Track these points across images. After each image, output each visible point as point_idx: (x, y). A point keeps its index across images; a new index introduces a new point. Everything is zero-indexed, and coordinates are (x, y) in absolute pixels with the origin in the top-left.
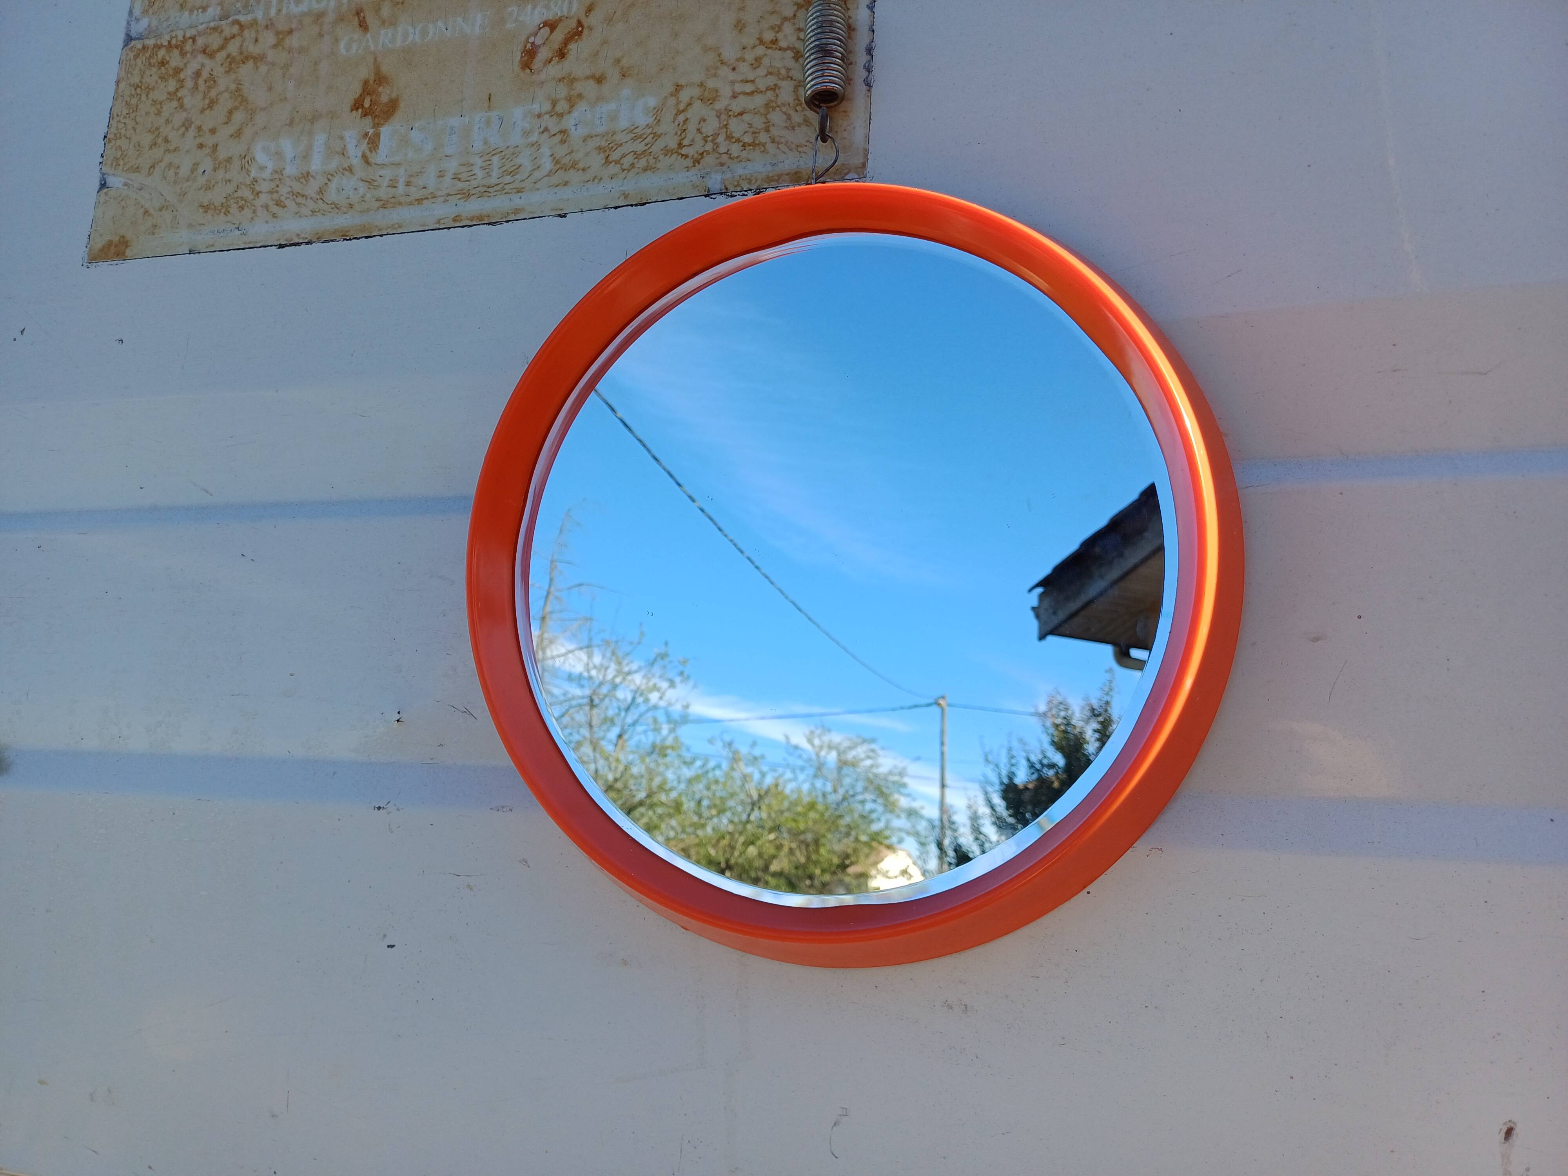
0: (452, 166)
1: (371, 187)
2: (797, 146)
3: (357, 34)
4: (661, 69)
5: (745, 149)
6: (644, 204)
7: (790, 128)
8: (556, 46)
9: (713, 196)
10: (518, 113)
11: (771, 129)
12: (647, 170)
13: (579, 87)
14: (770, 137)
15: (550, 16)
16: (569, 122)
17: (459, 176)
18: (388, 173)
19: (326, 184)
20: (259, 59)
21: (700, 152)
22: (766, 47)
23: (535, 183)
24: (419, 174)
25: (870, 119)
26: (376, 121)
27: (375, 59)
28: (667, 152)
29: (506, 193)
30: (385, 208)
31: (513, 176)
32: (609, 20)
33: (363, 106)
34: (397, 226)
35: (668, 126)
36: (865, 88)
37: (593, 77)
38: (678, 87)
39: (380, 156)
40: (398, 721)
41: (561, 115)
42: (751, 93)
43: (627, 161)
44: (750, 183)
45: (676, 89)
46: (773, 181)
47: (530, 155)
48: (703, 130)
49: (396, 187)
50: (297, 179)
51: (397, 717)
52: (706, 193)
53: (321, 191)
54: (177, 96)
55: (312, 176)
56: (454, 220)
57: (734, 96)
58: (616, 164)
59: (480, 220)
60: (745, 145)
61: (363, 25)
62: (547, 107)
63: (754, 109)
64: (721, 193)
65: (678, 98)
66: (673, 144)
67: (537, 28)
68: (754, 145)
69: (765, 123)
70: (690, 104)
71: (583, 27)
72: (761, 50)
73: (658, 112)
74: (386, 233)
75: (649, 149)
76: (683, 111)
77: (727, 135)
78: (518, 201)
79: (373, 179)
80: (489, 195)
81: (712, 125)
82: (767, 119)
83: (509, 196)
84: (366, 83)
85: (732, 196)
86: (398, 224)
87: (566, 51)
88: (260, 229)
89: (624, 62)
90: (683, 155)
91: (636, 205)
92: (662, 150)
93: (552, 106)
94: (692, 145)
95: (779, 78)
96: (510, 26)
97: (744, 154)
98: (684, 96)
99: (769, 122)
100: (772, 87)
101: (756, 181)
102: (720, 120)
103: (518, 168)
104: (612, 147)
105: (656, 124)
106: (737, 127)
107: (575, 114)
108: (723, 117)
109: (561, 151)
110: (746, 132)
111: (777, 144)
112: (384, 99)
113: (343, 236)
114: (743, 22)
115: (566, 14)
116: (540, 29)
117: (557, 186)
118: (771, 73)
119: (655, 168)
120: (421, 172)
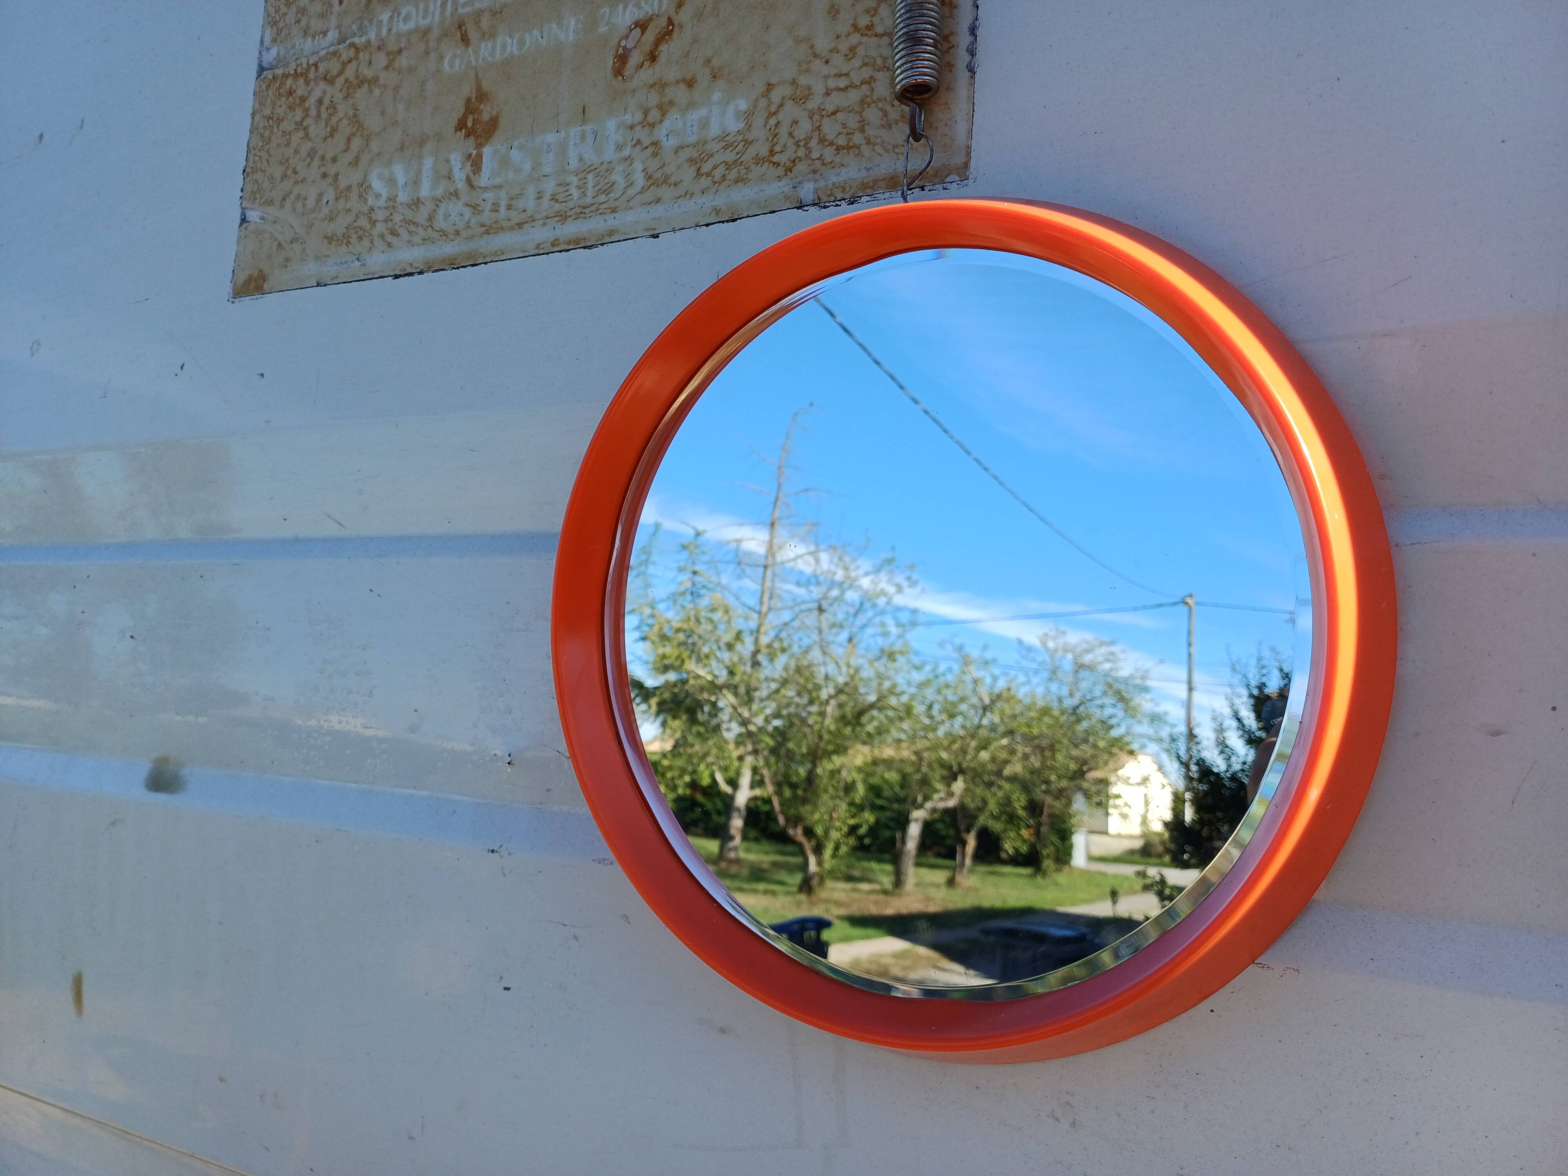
0: (549, 186)
1: (475, 211)
2: (894, 146)
3: (460, 50)
4: (753, 67)
5: (838, 153)
6: (736, 220)
7: (886, 127)
8: (648, 48)
9: (805, 208)
10: (611, 125)
11: (867, 128)
12: (739, 182)
13: (670, 93)
14: (865, 138)
15: (640, 15)
16: (661, 132)
17: (557, 197)
19: (435, 210)
20: (373, 82)
21: (793, 158)
22: (861, 34)
23: (628, 201)
24: (520, 195)
25: (974, 111)
26: (479, 141)
27: (477, 75)
28: (758, 160)
29: (600, 214)
30: (489, 234)
31: (607, 194)
32: (699, 16)
33: (466, 127)
34: (499, 253)
35: (758, 132)
36: (968, 74)
37: (684, 81)
38: (770, 86)
39: (484, 179)
40: (509, 763)
41: (652, 125)
42: (845, 89)
43: (718, 173)
44: (844, 191)
45: (768, 89)
46: (869, 187)
47: (624, 171)
48: (796, 134)
49: (498, 211)
50: (409, 206)
51: (509, 759)
52: (798, 205)
53: (430, 219)
54: (303, 125)
55: (422, 203)
56: (553, 245)
57: (827, 94)
58: (707, 176)
59: (578, 244)
60: (839, 148)
61: (465, 40)
62: (639, 117)
63: (848, 107)
64: (814, 205)
65: (769, 99)
66: (764, 151)
67: (628, 31)
68: (848, 148)
69: (860, 122)
70: (782, 105)
71: (673, 26)
72: (855, 38)
73: (749, 115)
74: (489, 261)
75: (740, 158)
76: (775, 113)
77: (820, 138)
78: (612, 221)
79: (477, 203)
80: (585, 216)
81: (804, 128)
82: (861, 117)
83: (605, 217)
84: (468, 101)
85: (825, 207)
86: (500, 250)
87: (657, 53)
88: (377, 260)
89: (715, 62)
90: (774, 163)
91: (728, 221)
92: (753, 159)
93: (644, 115)
94: (783, 151)
95: (874, 69)
96: (603, 29)
97: (838, 159)
98: (776, 96)
99: (864, 121)
100: (868, 80)
101: (850, 189)
102: (813, 121)
103: (612, 186)
104: (703, 158)
105: (747, 129)
106: (830, 128)
107: (667, 123)
108: (816, 117)
109: (653, 165)
110: (840, 134)
111: (872, 146)
112: (486, 117)
113: (451, 264)
114: (836, 7)
115: (656, 12)
116: (631, 30)
117: (650, 204)
118: (866, 64)
119: (746, 178)
120: (521, 194)
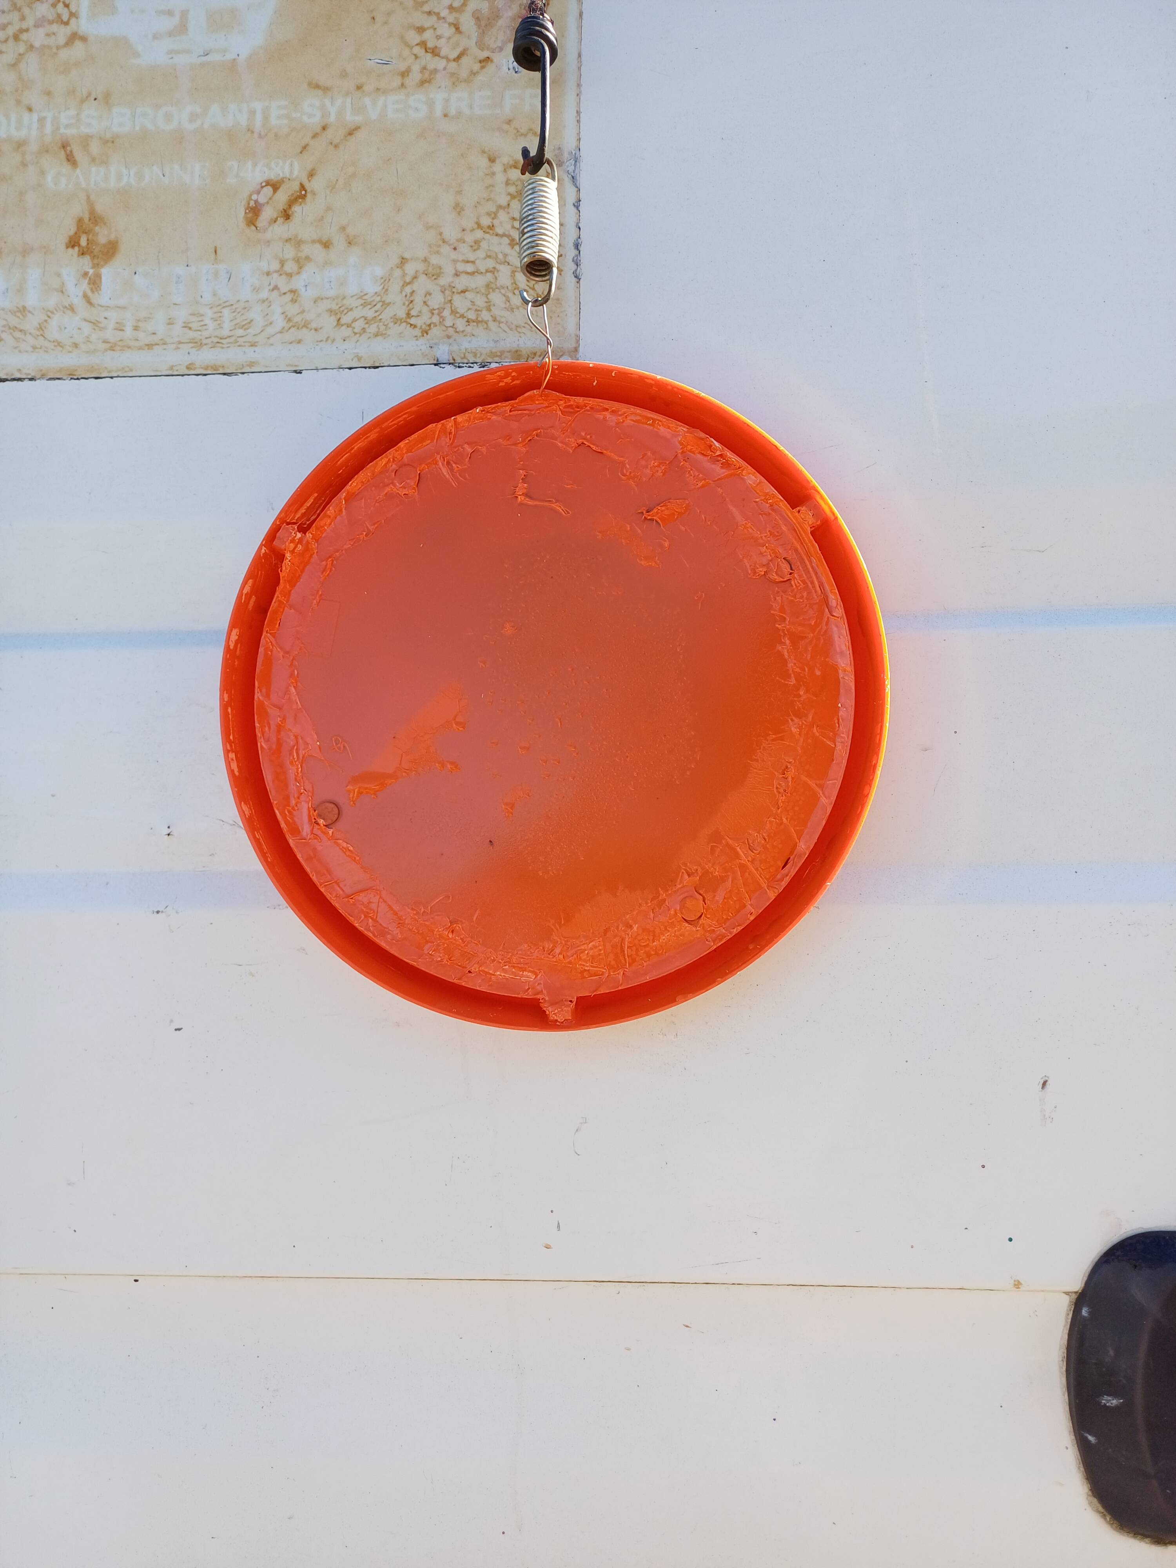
0: (181, 314)
1: (96, 328)
2: (517, 326)
3: (66, 168)
4: (386, 241)
5: (469, 325)
6: (377, 367)
7: (509, 309)
8: (281, 207)
9: (442, 365)
10: (246, 269)
11: (492, 308)
12: (378, 335)
13: (307, 250)
14: (491, 316)
15: (273, 176)
16: (298, 283)
17: (190, 325)
18: (113, 316)
19: (46, 321)
21: (428, 323)
22: (484, 232)
23: (268, 338)
24: (147, 319)
25: (580, 309)
26: (96, 261)
27: (88, 197)
28: (396, 320)
29: (239, 346)
30: (114, 350)
31: (245, 329)
32: (332, 187)
33: (79, 245)
34: (127, 369)
35: (395, 296)
36: (575, 280)
37: (320, 241)
38: (403, 261)
39: (104, 296)
40: (169, 835)
41: (290, 275)
42: (473, 273)
43: (359, 325)
44: (475, 356)
45: (402, 262)
46: (497, 356)
47: (262, 310)
48: (429, 303)
49: (123, 330)
50: (13, 313)
51: (168, 831)
52: (435, 362)
53: (41, 328)
55: (30, 312)
56: (188, 368)
57: (457, 275)
58: (348, 327)
59: (215, 370)
60: (469, 321)
61: (71, 160)
62: (275, 266)
63: (476, 288)
64: (450, 364)
65: (404, 271)
66: (402, 314)
67: (259, 187)
68: (477, 322)
69: (486, 302)
70: (415, 277)
71: (306, 191)
72: (479, 234)
73: (385, 281)
74: (116, 375)
75: (379, 315)
77: (452, 310)
78: (251, 354)
79: (98, 320)
80: (223, 346)
81: (437, 300)
82: (488, 298)
83: (244, 349)
84: (80, 221)
85: (459, 367)
86: (128, 367)
87: (291, 212)
89: (350, 230)
90: (411, 325)
91: (370, 368)
92: (391, 318)
93: (281, 265)
94: (418, 316)
95: (497, 262)
96: (231, 180)
97: (469, 329)
98: (410, 269)
99: (490, 302)
100: (491, 269)
101: (481, 354)
102: (445, 295)
103: (250, 323)
104: (343, 311)
105: (384, 293)
106: (461, 304)
107: (304, 275)
108: (447, 293)
109: (293, 310)
110: (469, 309)
111: (498, 323)
112: (102, 239)
113: (70, 375)
114: (461, 205)
115: (288, 176)
116: (262, 187)
117: (291, 343)
118: (489, 257)
119: (385, 334)
120: (149, 318)
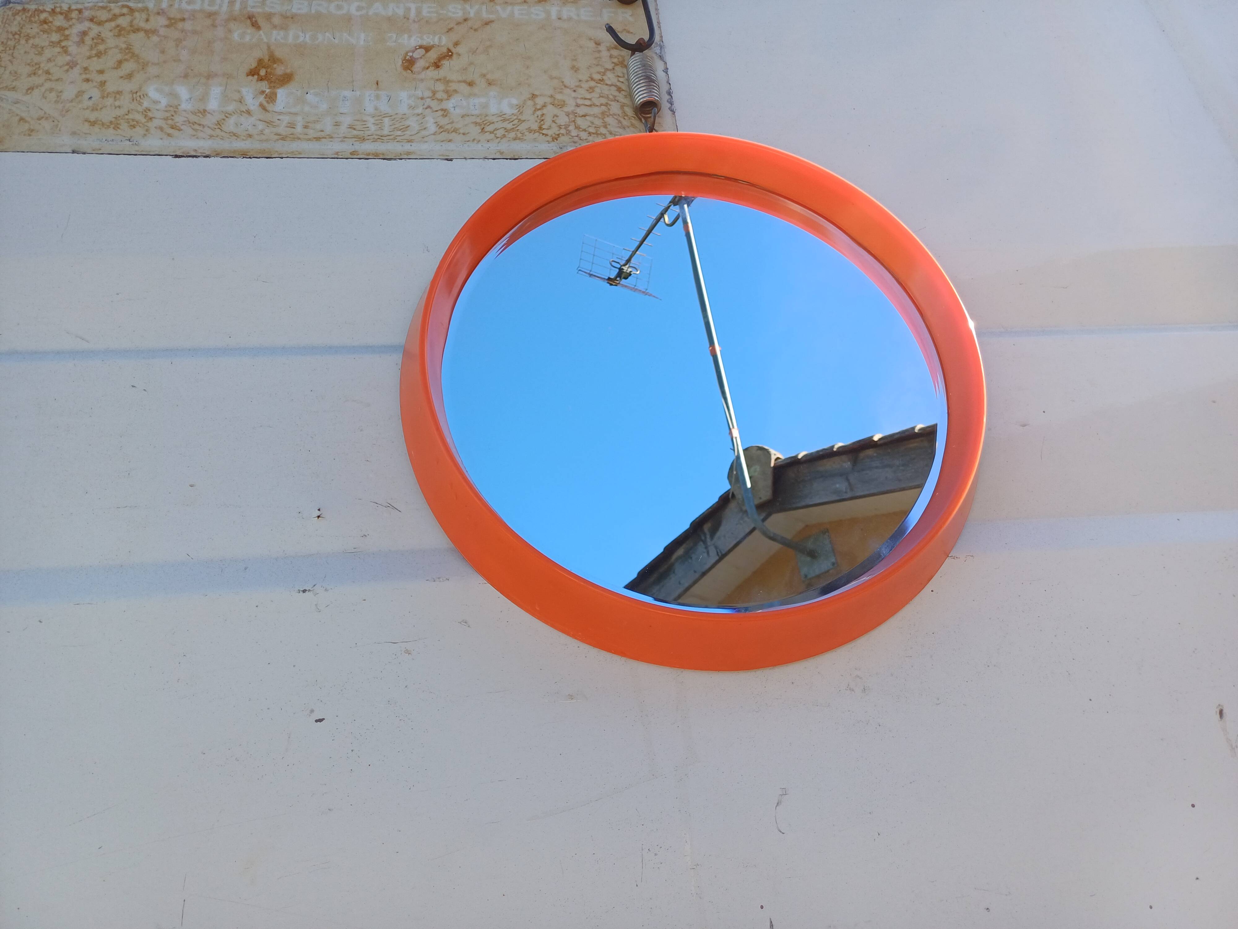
0: (347, 120)
1: (269, 125)
3: (250, 30)
4: (519, 84)
5: (590, 136)
7: (622, 128)
8: (432, 61)
10: (404, 95)
11: (608, 126)
12: (516, 140)
13: (454, 86)
14: (608, 131)
15: (424, 43)
16: (449, 105)
17: (354, 127)
18: (286, 119)
19: (224, 119)
20: (149, 33)
21: (557, 133)
22: (596, 82)
23: (423, 138)
24: (315, 122)
26: (272, 85)
27: (269, 47)
28: (530, 131)
29: (397, 141)
30: (284, 140)
31: (403, 131)
32: (473, 52)
33: (258, 74)
35: (528, 116)
36: (670, 113)
37: (465, 82)
38: (534, 96)
39: (278, 107)
40: (319, 517)
41: (440, 100)
42: (590, 106)
43: (500, 133)
45: (532, 97)
47: (417, 120)
48: (557, 121)
49: (294, 128)
50: (195, 113)
51: (318, 513)
53: (219, 124)
54: (60, 45)
55: (210, 113)
56: (351, 154)
57: (578, 106)
58: (491, 133)
59: (375, 156)
61: (255, 26)
62: (428, 94)
63: (594, 114)
65: (535, 102)
66: (535, 126)
67: (414, 48)
70: (544, 106)
71: (452, 53)
72: (592, 84)
73: (520, 108)
74: (285, 157)
75: (516, 127)
76: (539, 109)
77: (575, 126)
78: (407, 147)
79: (271, 120)
81: (563, 120)
82: (604, 121)
83: (401, 143)
84: (260, 61)
86: (297, 151)
87: (440, 64)
88: (154, 142)
89: (489, 77)
90: (543, 134)
91: (510, 159)
93: (432, 94)
94: (549, 129)
95: (609, 100)
96: (390, 44)
98: (540, 101)
99: (606, 123)
100: (604, 104)
102: (569, 117)
103: (407, 127)
104: (486, 123)
105: (520, 114)
106: (582, 123)
107: (453, 101)
108: (571, 116)
109: (444, 121)
110: (589, 126)
112: (279, 72)
113: (242, 155)
114: (576, 67)
115: (437, 44)
116: (416, 49)
117: (442, 141)
118: (602, 97)
119: (522, 139)
120: (318, 121)
